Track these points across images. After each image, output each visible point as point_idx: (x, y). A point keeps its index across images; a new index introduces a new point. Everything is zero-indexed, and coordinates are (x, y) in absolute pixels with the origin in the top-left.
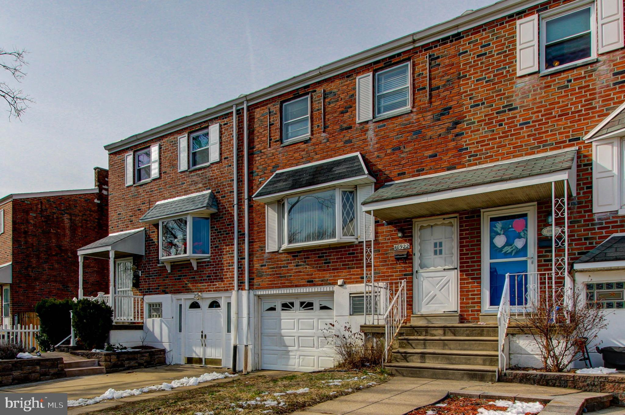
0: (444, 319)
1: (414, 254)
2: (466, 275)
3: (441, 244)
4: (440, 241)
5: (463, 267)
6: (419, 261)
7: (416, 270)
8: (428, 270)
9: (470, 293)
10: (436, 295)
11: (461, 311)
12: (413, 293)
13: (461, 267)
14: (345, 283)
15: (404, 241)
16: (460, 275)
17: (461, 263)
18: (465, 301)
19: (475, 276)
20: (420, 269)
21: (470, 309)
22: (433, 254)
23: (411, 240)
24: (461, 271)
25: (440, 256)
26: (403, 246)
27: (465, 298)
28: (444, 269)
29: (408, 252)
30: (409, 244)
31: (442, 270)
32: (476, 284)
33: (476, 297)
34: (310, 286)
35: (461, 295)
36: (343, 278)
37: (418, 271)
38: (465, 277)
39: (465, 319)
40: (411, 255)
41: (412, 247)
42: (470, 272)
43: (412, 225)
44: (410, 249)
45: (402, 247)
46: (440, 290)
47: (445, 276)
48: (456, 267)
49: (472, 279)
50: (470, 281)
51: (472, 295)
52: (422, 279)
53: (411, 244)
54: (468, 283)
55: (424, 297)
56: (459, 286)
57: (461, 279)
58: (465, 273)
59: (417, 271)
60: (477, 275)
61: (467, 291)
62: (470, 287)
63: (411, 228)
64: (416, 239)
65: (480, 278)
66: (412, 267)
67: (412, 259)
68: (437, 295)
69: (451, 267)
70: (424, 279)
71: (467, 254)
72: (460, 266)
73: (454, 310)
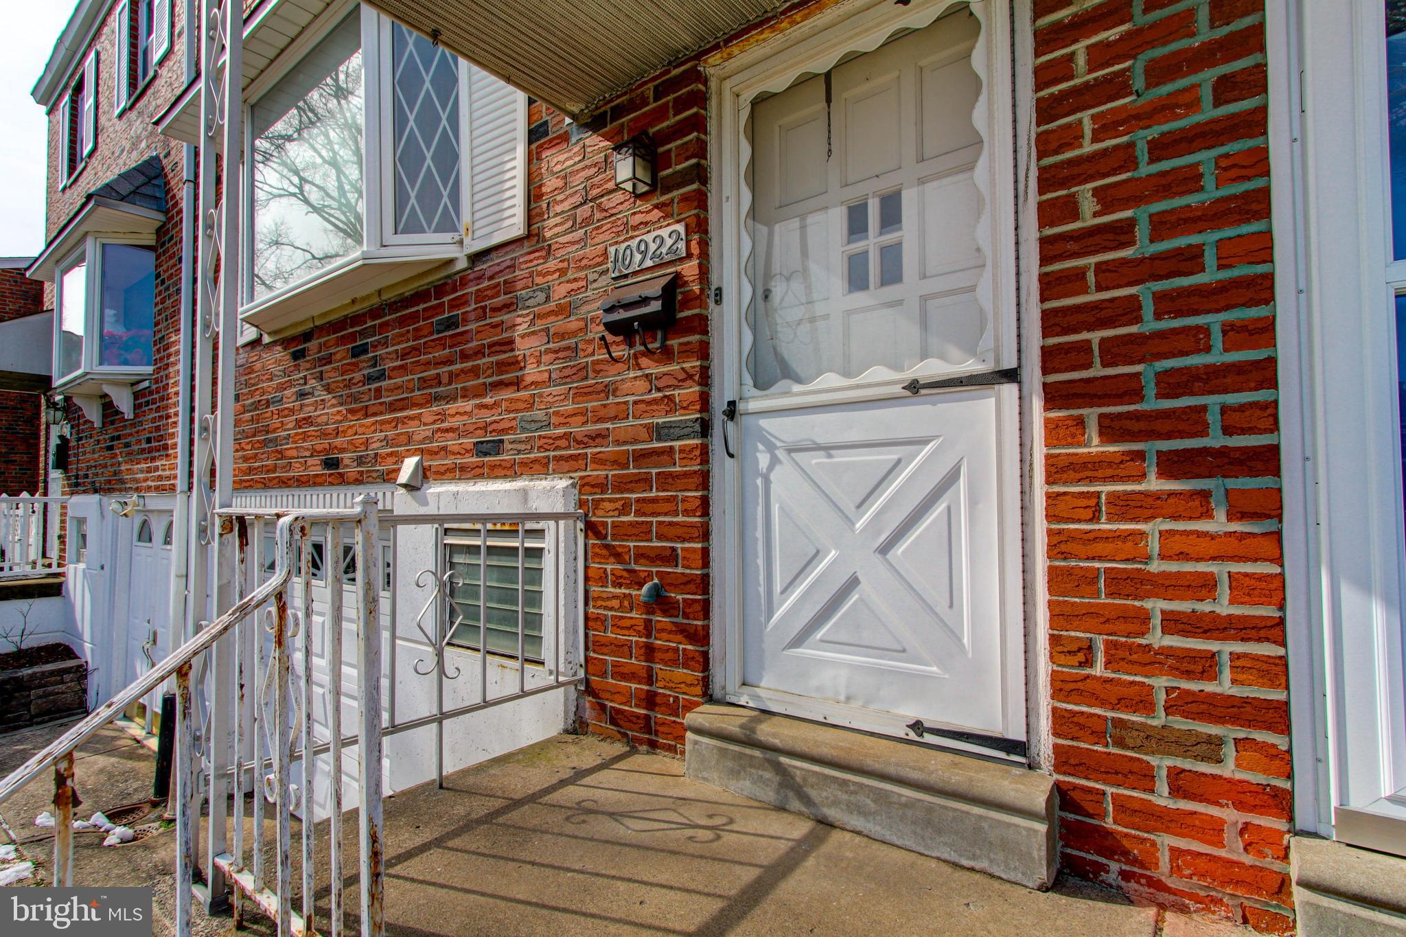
0: (910, 804)
1: (719, 292)
2: (1111, 429)
3: (891, 214)
4: (886, 185)
5: (1079, 355)
6: (748, 338)
7: (729, 397)
8: (797, 394)
9: (1156, 606)
10: (853, 582)
11: (1063, 759)
12: (714, 554)
13: (1051, 361)
14: (424, 474)
15: (657, 214)
16: (1052, 428)
17: (1050, 324)
18: (1099, 670)
19: (1215, 440)
20: (749, 389)
21: (1162, 764)
22: (838, 283)
23: (700, 200)
24: (1054, 396)
25: (892, 292)
26: (653, 247)
27: (1100, 642)
28: (914, 387)
29: (676, 281)
30: (680, 228)
31: (897, 390)
32: (1219, 523)
33: (1226, 648)
34: (331, 484)
35: (1059, 615)
36: (422, 451)
37: (741, 407)
38: (1094, 446)
39: (1110, 846)
40: (700, 299)
41: (704, 244)
42: (1152, 403)
43: (701, 99)
44: (689, 256)
45: (644, 253)
46: (884, 549)
47: (924, 442)
48: (1009, 363)
49: (1171, 465)
50: (1154, 483)
51: (1173, 623)
52: (763, 460)
53: (700, 228)
54: (1125, 507)
55: (778, 588)
56: (1040, 526)
57: (1057, 470)
58: (1091, 414)
59: (732, 404)
60: (1227, 430)
61: (1121, 583)
62: (1154, 546)
63: (699, 124)
64: (728, 189)
65: (1268, 461)
66: (705, 377)
67: (701, 325)
68: (864, 585)
69: (972, 366)
70: (774, 461)
71: (1122, 234)
72: (1047, 353)
73: (996, 728)
